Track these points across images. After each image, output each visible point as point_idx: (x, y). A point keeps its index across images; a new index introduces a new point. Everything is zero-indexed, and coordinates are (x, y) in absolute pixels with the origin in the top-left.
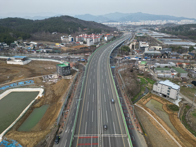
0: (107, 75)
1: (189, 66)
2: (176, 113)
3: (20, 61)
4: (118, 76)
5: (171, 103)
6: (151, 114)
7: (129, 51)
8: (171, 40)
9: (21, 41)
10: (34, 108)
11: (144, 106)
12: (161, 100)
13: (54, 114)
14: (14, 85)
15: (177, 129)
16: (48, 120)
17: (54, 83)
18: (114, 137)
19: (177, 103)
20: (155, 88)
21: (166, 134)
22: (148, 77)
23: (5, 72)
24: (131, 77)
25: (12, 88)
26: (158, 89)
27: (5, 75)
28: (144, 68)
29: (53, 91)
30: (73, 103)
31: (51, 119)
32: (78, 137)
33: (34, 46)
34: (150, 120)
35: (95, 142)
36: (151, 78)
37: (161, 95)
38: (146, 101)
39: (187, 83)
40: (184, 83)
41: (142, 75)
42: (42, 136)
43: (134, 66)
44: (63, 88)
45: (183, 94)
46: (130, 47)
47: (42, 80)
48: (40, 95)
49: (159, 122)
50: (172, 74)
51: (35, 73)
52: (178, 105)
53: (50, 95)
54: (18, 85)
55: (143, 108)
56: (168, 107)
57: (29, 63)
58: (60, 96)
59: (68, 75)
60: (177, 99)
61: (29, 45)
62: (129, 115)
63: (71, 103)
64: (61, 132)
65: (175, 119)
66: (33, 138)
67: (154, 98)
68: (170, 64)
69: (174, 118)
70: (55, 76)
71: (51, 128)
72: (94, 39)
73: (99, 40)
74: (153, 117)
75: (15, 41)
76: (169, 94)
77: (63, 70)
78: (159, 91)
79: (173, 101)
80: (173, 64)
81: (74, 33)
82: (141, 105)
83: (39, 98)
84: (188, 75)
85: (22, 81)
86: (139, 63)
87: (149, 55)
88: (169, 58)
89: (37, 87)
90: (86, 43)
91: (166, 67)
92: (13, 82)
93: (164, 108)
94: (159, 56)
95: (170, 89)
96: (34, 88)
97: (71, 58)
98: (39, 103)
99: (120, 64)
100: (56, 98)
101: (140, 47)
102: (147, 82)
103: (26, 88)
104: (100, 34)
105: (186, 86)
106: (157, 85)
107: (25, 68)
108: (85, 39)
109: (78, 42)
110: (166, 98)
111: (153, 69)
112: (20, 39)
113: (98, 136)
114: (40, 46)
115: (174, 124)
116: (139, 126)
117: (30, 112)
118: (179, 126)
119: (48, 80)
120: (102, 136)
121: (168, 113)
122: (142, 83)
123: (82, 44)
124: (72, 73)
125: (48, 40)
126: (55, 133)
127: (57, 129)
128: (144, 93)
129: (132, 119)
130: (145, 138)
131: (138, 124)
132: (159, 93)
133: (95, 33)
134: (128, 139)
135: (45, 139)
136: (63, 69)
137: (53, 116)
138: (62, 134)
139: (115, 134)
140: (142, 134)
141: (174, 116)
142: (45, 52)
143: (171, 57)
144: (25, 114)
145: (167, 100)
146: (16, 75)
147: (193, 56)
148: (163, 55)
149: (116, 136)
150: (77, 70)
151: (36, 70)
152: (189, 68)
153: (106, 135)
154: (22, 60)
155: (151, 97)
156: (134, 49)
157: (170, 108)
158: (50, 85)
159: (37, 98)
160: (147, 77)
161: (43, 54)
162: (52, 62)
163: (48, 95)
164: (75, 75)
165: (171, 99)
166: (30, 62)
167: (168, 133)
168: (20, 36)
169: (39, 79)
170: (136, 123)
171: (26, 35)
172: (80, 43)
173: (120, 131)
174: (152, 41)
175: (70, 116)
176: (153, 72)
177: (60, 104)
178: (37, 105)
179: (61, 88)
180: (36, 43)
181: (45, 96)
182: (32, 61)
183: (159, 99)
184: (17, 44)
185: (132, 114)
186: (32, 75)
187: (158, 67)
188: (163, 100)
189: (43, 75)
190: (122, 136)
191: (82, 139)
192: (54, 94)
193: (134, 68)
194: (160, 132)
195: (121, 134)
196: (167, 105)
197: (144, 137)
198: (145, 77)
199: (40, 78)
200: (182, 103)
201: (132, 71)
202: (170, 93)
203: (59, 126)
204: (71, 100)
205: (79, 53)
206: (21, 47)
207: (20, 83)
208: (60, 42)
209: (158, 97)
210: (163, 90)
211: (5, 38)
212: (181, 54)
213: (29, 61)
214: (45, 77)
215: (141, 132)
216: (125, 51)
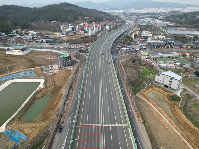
0: (109, 66)
1: (193, 56)
2: (177, 103)
3: (20, 52)
4: (120, 67)
5: (172, 94)
6: (152, 104)
7: (132, 40)
8: (175, 29)
9: (19, 30)
10: (36, 98)
11: (145, 96)
12: (163, 90)
13: (56, 104)
14: (14, 76)
15: (178, 119)
16: (50, 110)
17: (55, 74)
18: (115, 127)
19: (178, 94)
20: (157, 78)
21: (166, 124)
22: (151, 68)
23: (5, 63)
24: (133, 67)
25: (13, 79)
26: (160, 79)
27: (5, 66)
28: (147, 58)
29: (54, 82)
30: (75, 94)
31: (53, 110)
32: (80, 126)
33: (33, 35)
34: (151, 110)
35: (97, 131)
36: (153, 69)
37: (163, 85)
38: (147, 92)
39: (190, 73)
40: (186, 74)
41: (145, 65)
42: (45, 126)
43: (136, 57)
44: (64, 79)
45: (185, 85)
46: (132, 36)
47: (43, 71)
48: (41, 86)
49: (160, 112)
50: (175, 65)
51: (36, 64)
52: (180, 96)
53: (51, 86)
54: (18, 75)
55: (144, 99)
56: (170, 98)
57: (29, 53)
58: (61, 87)
59: (69, 66)
60: (178, 90)
61: (27, 34)
62: (130, 106)
63: (72, 93)
64: (63, 122)
65: (175, 110)
66: (35, 127)
67: (155, 89)
68: (173, 54)
69: (174, 108)
70: (56, 67)
71: (53, 118)
72: (95, 28)
73: (100, 29)
74: (154, 107)
75: (13, 31)
76: (170, 85)
77: (63, 61)
78: (161, 82)
79: (175, 91)
80: (176, 54)
81: (74, 21)
82: (143, 96)
83: (41, 89)
84: (191, 66)
85: (22, 71)
86: (142, 54)
87: (151, 44)
88: (173, 48)
89: (37, 77)
90: (87, 33)
91: (169, 57)
92: (13, 73)
93: (165, 98)
94: (163, 46)
95: (172, 79)
96: (35, 78)
97: (72, 48)
98: (41, 94)
99: (122, 54)
100: (57, 89)
101: (143, 37)
102: (149, 73)
103: (26, 78)
104: (101, 23)
105: (188, 77)
106: (159, 76)
107: (25, 58)
108: (86, 29)
109: (78, 31)
110: (167, 89)
111: (155, 59)
112: (18, 28)
113: (100, 126)
114: (39, 35)
115: (175, 114)
116: (140, 116)
117: (31, 103)
118: (179, 116)
119: (48, 71)
120: (104, 126)
121: (169, 103)
122: (144, 74)
123: (82, 33)
124: (73, 63)
125: (48, 30)
126: (57, 122)
127: (59, 119)
128: (146, 84)
129: (133, 109)
130: (146, 128)
131: (139, 114)
132: (161, 83)
133: (97, 21)
134: (129, 128)
135: (48, 128)
136: (64, 59)
137: (55, 106)
138: (64, 124)
139: (117, 124)
140: (143, 124)
141: (175, 107)
142: (45, 42)
143: (174, 46)
144: (27, 104)
145: (169, 91)
146: (16, 66)
147: (197, 46)
148: (166, 45)
149: (117, 126)
150: (78, 61)
151: (36, 61)
152: (192, 58)
153: (107, 125)
154: (21, 50)
155: (153, 88)
156: (137, 39)
157: (172, 99)
158: (51, 75)
159: (38, 89)
160: (149, 68)
161: (43, 44)
162: (52, 52)
163: (49, 86)
164: (76, 66)
165: (172, 89)
166: (30, 52)
167: (168, 122)
168: (18, 25)
169: (40, 70)
170: (137, 114)
171: (24, 24)
172: (81, 32)
173: (121, 120)
174: (155, 30)
175: (71, 107)
176: (155, 62)
177: (61, 95)
178: (39, 95)
179: (62, 79)
180: (35, 33)
181: (46, 87)
182: (32, 52)
183: (160, 90)
184: (15, 34)
185: (133, 105)
186: (32, 66)
187: (160, 57)
188: (165, 91)
189: (44, 65)
190: (123, 126)
191: (83, 128)
192: (55, 85)
193: (136, 58)
194: (160, 121)
195: (122, 123)
196: (168, 95)
197: (145, 126)
198: (147, 68)
200: (184, 94)
201: (134, 61)
202: (172, 84)
203: (61, 116)
204: (73, 91)
205: (80, 43)
206: (19, 36)
207: (21, 74)
208: (60, 31)
209: (159, 87)
210: (165, 80)
211: (3, 27)
212: (185, 43)
213: (28, 51)
214: (45, 68)
215: (142, 121)
216: (127, 40)
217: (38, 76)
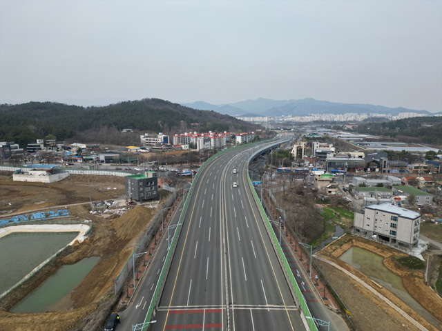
1: (433, 184)
2: (417, 273)
3: (44, 175)
4: (269, 201)
5: (402, 255)
6: (357, 276)
7: (292, 158)
8: (383, 145)
9: (51, 142)
10: (63, 263)
11: (336, 259)
12: (378, 248)
13: (111, 275)
14: (20, 219)
16: (93, 288)
17: (117, 216)
18: (264, 312)
19: (417, 253)
20: (359, 221)
21: (401, 317)
22: (340, 206)
23: (5, 195)
24: (300, 202)
25: (15, 224)
26: (367, 222)
27: (4, 201)
28: (329, 188)
29: (113, 230)
30: (160, 250)
31: (101, 287)
32: (169, 310)
33: (80, 150)
34: (354, 287)
35: (213, 322)
36: (347, 207)
37: (375, 236)
38: (339, 250)
39: (434, 216)
40: (426, 217)
41: (326, 201)
42: (74, 320)
43: (305, 185)
44: (137, 224)
45: (428, 237)
46: (292, 152)
47: (90, 210)
48: (81, 238)
49: (380, 292)
50: (395, 199)
51: (75, 197)
52: (421, 258)
53: (104, 237)
54: (30, 219)
55: (333, 264)
56: (398, 263)
57: (64, 180)
58: (128, 241)
59: (150, 200)
60: (415, 245)
61: (69, 148)
62: (300, 273)
63: (153, 249)
64: (124, 308)
65: (418, 287)
67: (358, 245)
68: (387, 179)
69: (414, 284)
70: (123, 202)
71: (97, 301)
72: (212, 140)
73: (224, 144)
74: (362, 282)
75: (38, 140)
76: (394, 233)
77: (140, 187)
78: (371, 228)
79: (408, 250)
80: (397, 180)
81: (170, 130)
82: (330, 258)
83: (78, 244)
84: (434, 201)
85: (41, 211)
86: (318, 177)
87: (336, 164)
88: (384, 171)
89: (74, 221)
90: (196, 148)
91: (380, 185)
92: (20, 213)
93: (386, 264)
94: (361, 167)
95: (395, 219)
96: (67, 224)
97: (160, 171)
98: (76, 253)
99: (272, 181)
100: (116, 246)
101: (317, 153)
102: (339, 216)
103: (48, 223)
104: (225, 132)
105: (433, 223)
106: (364, 213)
107: (52, 188)
108: (193, 140)
109: (178, 145)
110: (389, 244)
111: (350, 190)
112: (50, 139)
113: (222, 309)
114: (92, 150)
115: (419, 298)
116: (328, 296)
117: (49, 271)
118: (432, 302)
119: (102, 210)
120: (233, 308)
121: (398, 275)
122: (327, 218)
123: (186, 149)
124: (161, 195)
125: (113, 142)
126: (108, 307)
127: (115, 300)
128: (334, 236)
129: (308, 281)
130: (347, 321)
131: (327, 292)
132: (370, 232)
133: (216, 131)
134: (302, 315)
137: (106, 280)
138: (126, 312)
139: (267, 305)
140: (338, 313)
141: (414, 280)
142: (102, 162)
143: (387, 169)
144: (37, 273)
145: (393, 249)
146: (29, 201)
147: (438, 168)
148: (368, 165)
149: (268, 309)
150: (172, 189)
151: (78, 192)
152: (433, 188)
153: (241, 307)
154: (47, 171)
155: (352, 243)
156: (303, 156)
157: (403, 264)
158: (107, 219)
159: (71, 244)
160: (336, 206)
161: (98, 164)
162: (115, 177)
163: (100, 238)
164: (168, 200)
165: (401, 244)
166: (67, 178)
167: (406, 315)
168: (51, 133)
169: (83, 209)
170: (320, 290)
171: (65, 131)
172: (183, 146)
173: (278, 297)
175: (149, 275)
176: (349, 195)
177: (127, 254)
178: (70, 257)
179: (133, 223)
180: (83, 146)
181: (91, 240)
182: (72, 177)
183: (371, 247)
184: (42, 146)
185: (308, 272)
186: (66, 201)
187: (360, 185)
188: (382, 248)
189: (93, 200)
190: (286, 309)
191: (177, 316)
192: (114, 236)
193: (305, 187)
194: (384, 311)
195: (282, 304)
196: (393, 258)
197: (345, 318)
198: (332, 207)
199: (85, 206)
200: (431, 254)
201: (300, 193)
202: (398, 231)
204: (156, 244)
205: (179, 163)
206: (50, 151)
207: (36, 216)
208: (137, 142)
209: (367, 242)
210: (379, 224)
212: (410, 163)
213: (64, 175)
214: (96, 204)
215: (334, 307)
216: (282, 157)
217: (77, 219)
